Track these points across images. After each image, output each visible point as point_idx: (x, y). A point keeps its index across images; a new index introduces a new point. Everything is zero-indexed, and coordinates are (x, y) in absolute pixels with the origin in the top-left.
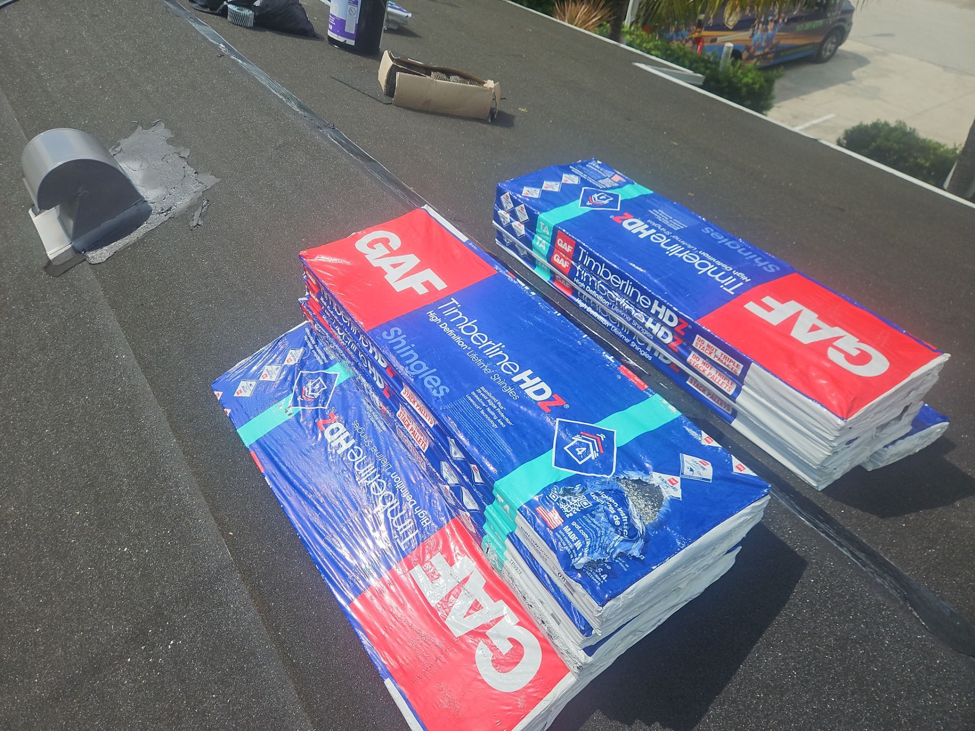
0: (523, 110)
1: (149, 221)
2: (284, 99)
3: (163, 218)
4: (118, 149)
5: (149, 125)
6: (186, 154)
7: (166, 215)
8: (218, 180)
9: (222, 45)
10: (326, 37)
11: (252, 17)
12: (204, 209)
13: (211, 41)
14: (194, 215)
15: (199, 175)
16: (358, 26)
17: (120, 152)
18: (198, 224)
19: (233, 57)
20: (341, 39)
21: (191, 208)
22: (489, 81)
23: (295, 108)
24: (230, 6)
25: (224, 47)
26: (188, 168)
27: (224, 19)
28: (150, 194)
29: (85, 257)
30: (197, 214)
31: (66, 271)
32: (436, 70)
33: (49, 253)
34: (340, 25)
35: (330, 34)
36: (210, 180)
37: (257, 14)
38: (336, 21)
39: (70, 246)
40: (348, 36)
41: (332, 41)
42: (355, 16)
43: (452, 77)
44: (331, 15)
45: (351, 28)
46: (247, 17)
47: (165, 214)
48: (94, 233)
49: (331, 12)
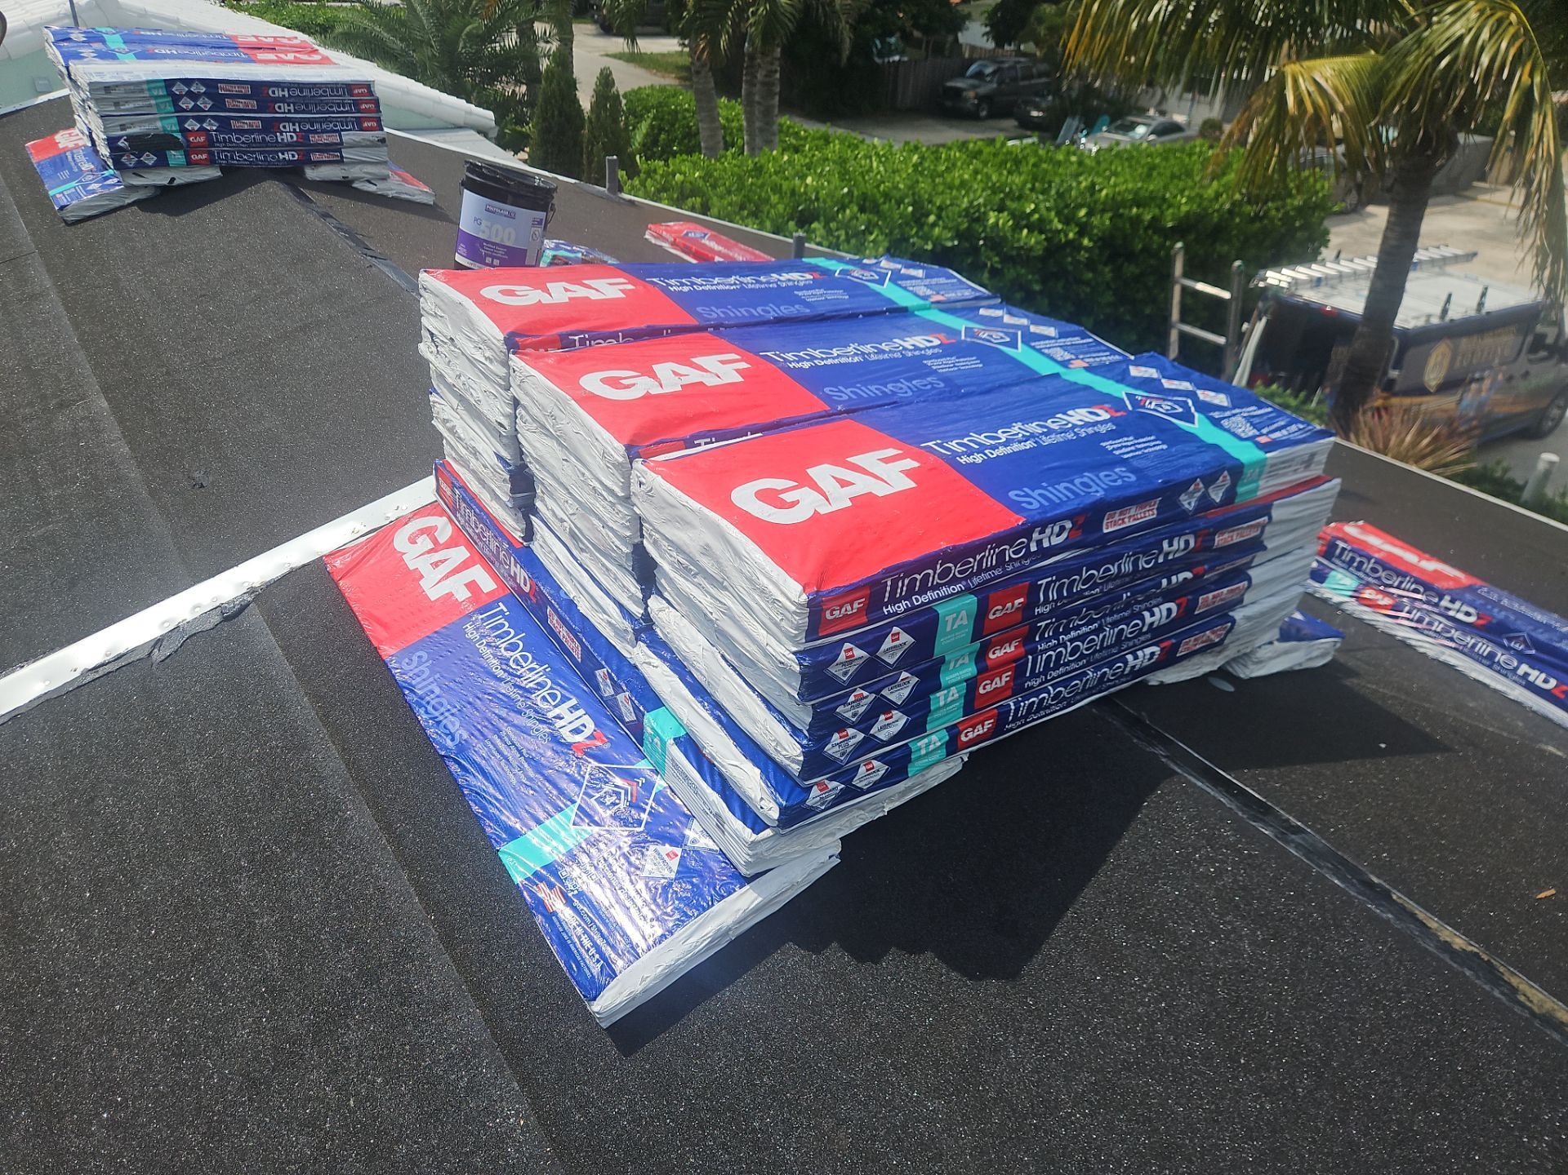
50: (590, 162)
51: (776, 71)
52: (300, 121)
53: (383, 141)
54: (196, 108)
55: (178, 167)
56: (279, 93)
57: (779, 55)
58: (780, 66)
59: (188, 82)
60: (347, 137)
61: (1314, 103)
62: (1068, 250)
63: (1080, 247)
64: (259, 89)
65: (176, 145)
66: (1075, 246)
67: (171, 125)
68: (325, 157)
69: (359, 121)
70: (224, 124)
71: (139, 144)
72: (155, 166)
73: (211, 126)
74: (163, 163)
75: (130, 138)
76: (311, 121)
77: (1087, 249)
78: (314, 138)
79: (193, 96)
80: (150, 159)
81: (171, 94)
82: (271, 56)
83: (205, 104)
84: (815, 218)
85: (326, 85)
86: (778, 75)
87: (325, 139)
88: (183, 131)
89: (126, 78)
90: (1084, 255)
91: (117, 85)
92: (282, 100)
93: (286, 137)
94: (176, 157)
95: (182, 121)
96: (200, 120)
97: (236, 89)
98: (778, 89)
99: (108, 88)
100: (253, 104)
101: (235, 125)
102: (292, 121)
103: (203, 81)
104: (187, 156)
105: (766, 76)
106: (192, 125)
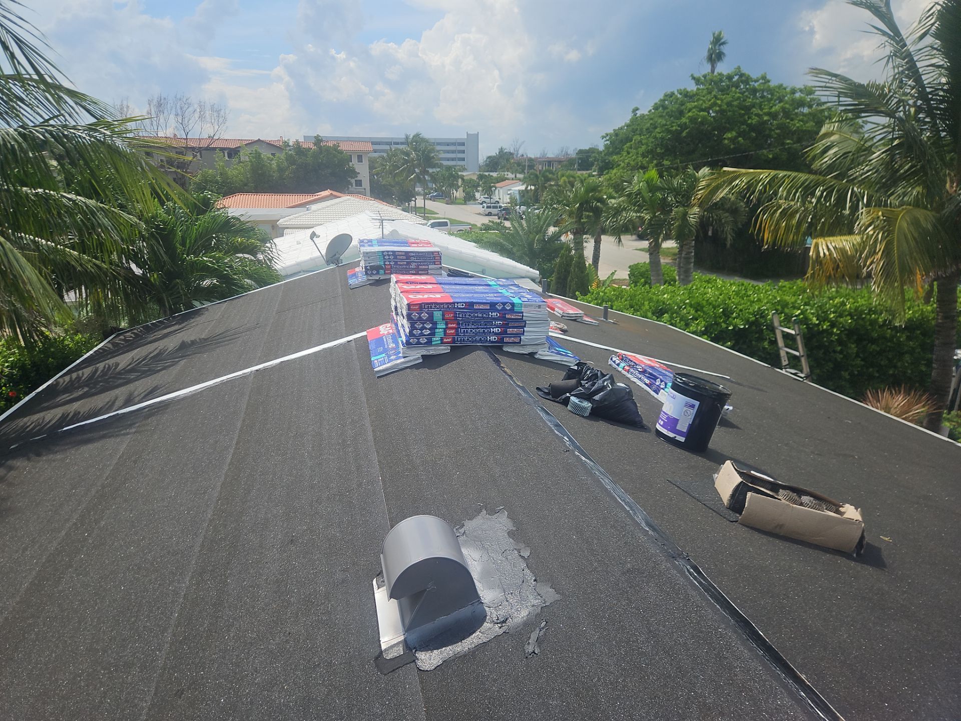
0: (887, 539)
1: (483, 629)
2: (631, 512)
3: (497, 630)
4: (462, 531)
5: (492, 512)
6: (526, 554)
7: (500, 628)
8: (558, 597)
9: (565, 438)
10: (655, 429)
11: (590, 408)
12: (542, 633)
13: (557, 433)
14: (530, 638)
15: (538, 585)
16: (691, 427)
17: (463, 535)
18: (534, 652)
19: (577, 453)
20: (671, 435)
21: (529, 625)
22: (847, 505)
23: (643, 525)
24: (572, 398)
25: (568, 440)
26: (527, 571)
27: (564, 407)
28: (487, 595)
29: (414, 658)
30: (534, 636)
31: (394, 670)
32: (785, 488)
33: (382, 640)
34: (672, 423)
35: (658, 427)
36: (550, 595)
37: (595, 406)
38: (668, 418)
39: (402, 638)
40: (680, 433)
41: (659, 434)
42: (689, 417)
43: (805, 499)
44: (664, 412)
45: (683, 426)
46: (585, 408)
47: (500, 625)
48: (428, 627)
49: (664, 409)
50: (570, 289)
51: (692, 252)
52: (417, 262)
53: (441, 268)
54: (389, 258)
55: (382, 274)
56: (412, 254)
57: (693, 245)
58: (694, 249)
59: (388, 252)
60: (430, 267)
61: (824, 253)
62: (825, 335)
63: (832, 333)
64: (407, 253)
65: (382, 268)
66: (828, 332)
67: (382, 263)
68: (423, 272)
69: (434, 262)
70: (396, 263)
71: (372, 268)
72: (376, 274)
73: (392, 263)
74: (378, 273)
75: (370, 266)
76: (420, 262)
77: (836, 335)
78: (420, 267)
79: (389, 255)
80: (375, 272)
81: (383, 255)
82: (416, 245)
83: (392, 257)
84: (666, 312)
85: (426, 252)
86: (693, 254)
87: (424, 267)
88: (385, 264)
89: (373, 251)
90: (834, 338)
91: (370, 252)
92: (413, 256)
93: (413, 267)
94: (382, 272)
95: (385, 262)
96: (390, 262)
97: (400, 253)
98: (693, 260)
99: (367, 253)
100: (405, 257)
101: (399, 263)
102: (415, 262)
103: (392, 251)
104: (385, 271)
105: (686, 254)
106: (387, 263)
